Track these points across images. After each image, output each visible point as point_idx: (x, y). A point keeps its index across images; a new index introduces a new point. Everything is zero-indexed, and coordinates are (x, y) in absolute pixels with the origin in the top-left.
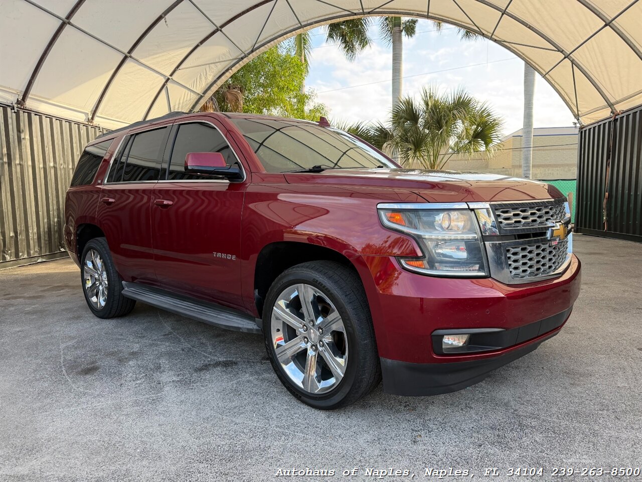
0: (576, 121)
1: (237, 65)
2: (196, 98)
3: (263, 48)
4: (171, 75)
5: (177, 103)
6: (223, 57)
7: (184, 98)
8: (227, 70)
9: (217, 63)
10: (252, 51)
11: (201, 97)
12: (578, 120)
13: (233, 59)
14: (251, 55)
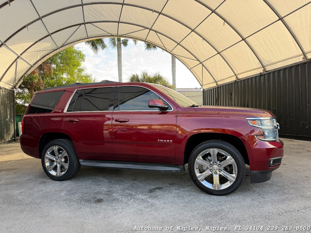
0: (201, 87)
1: (53, 52)
2: (29, 67)
3: (67, 46)
4: (21, 55)
5: (20, 69)
6: (48, 48)
7: (24, 67)
8: (48, 55)
9: (44, 50)
10: (62, 47)
11: (32, 67)
12: (202, 87)
13: (52, 50)
14: (61, 48)
